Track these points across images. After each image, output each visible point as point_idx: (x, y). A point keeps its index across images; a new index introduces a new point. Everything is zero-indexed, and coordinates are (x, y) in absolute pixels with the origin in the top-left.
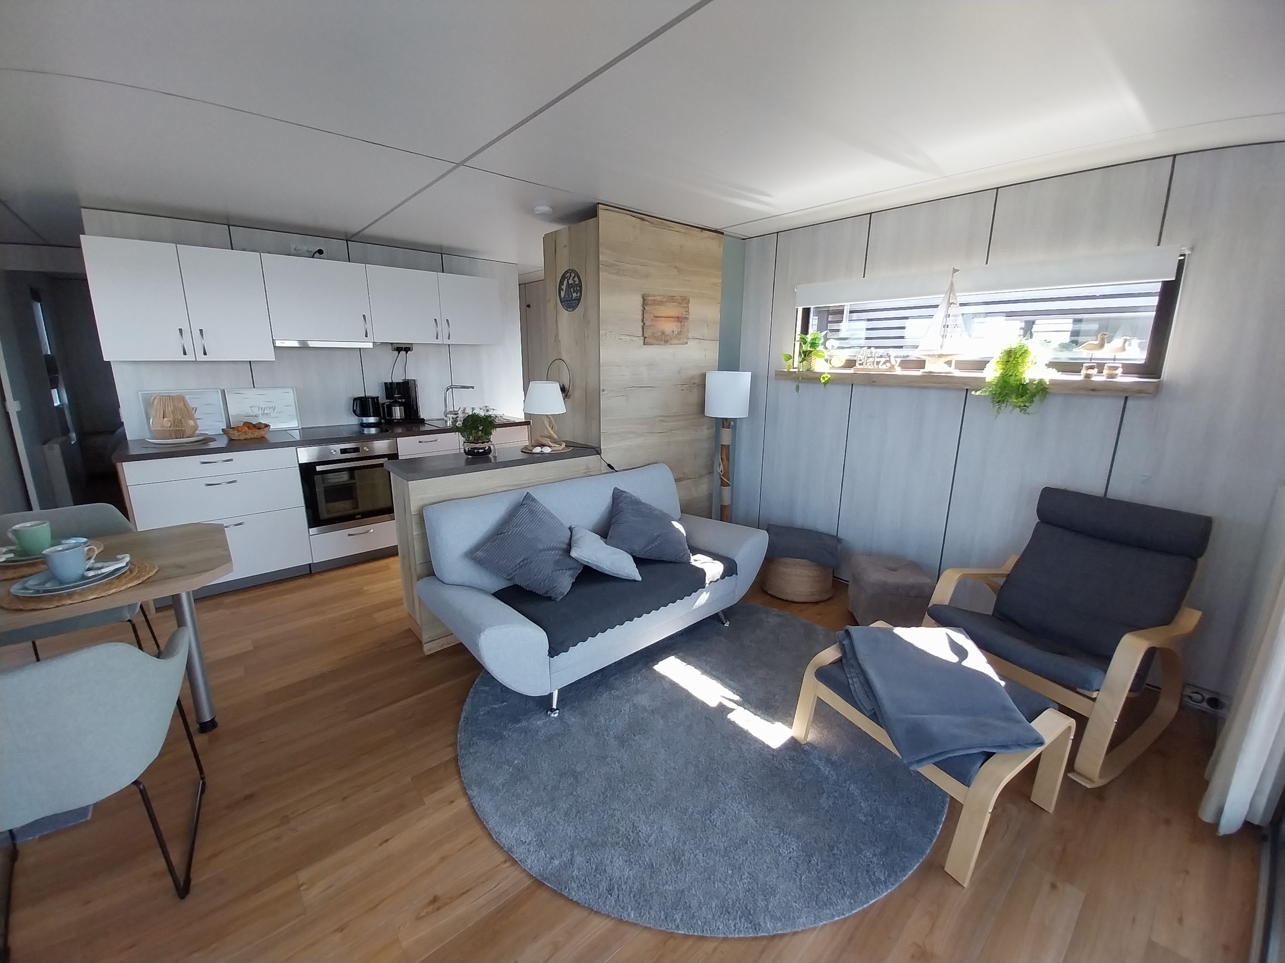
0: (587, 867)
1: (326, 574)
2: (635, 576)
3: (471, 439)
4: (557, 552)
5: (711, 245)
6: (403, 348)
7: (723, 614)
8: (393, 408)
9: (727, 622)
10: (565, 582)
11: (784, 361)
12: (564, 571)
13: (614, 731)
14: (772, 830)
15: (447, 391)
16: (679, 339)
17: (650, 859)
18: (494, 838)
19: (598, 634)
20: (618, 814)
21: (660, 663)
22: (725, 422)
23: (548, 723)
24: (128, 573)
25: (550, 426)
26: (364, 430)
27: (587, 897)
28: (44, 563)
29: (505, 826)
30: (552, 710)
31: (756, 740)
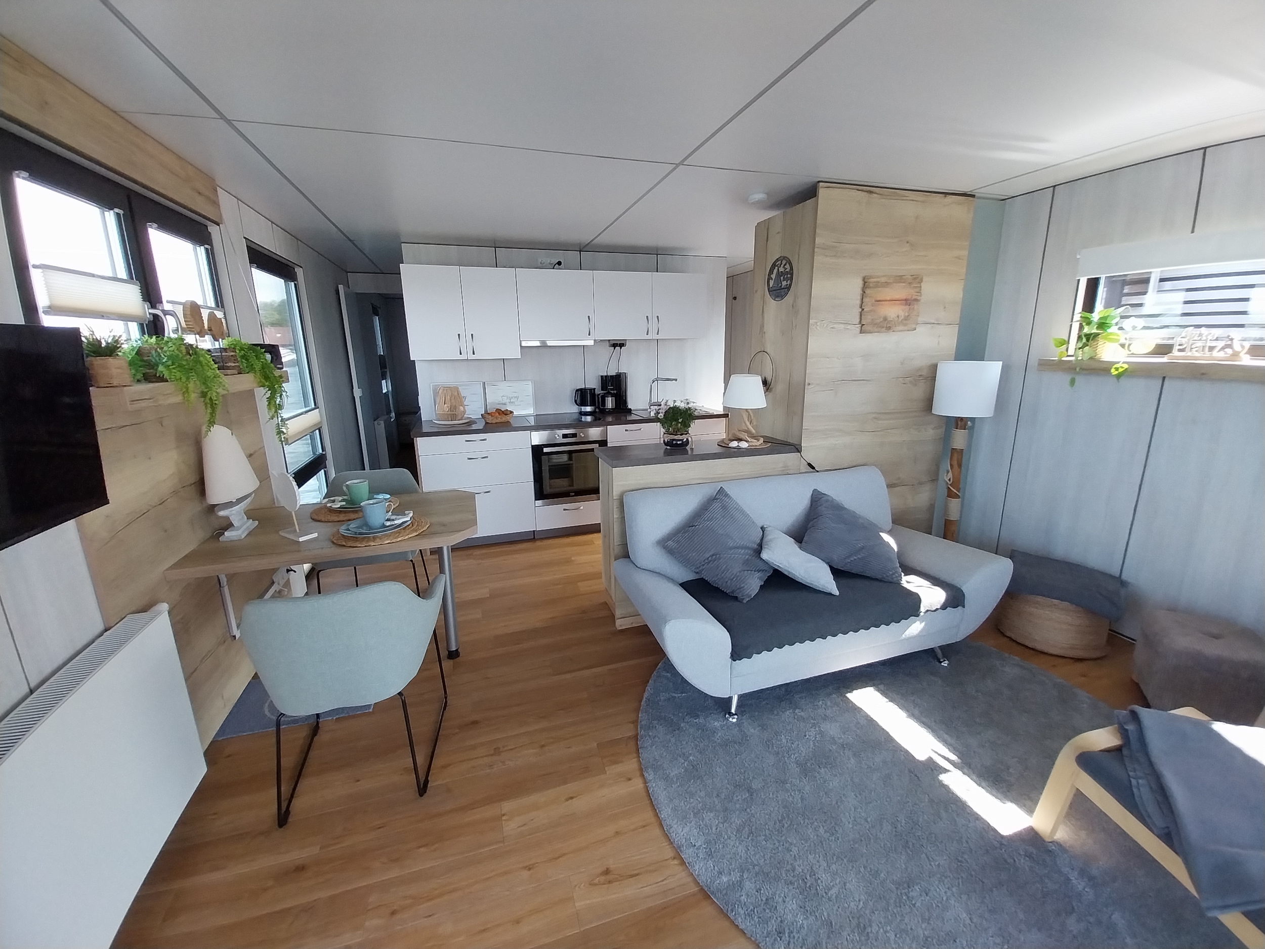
0: (756, 897)
1: (545, 541)
2: (831, 590)
3: (670, 430)
4: (746, 551)
5: (959, 211)
6: (618, 345)
7: (941, 650)
8: (606, 398)
9: (945, 661)
10: (753, 584)
11: (1054, 347)
12: (753, 572)
13: (796, 756)
14: (992, 937)
15: (653, 383)
16: (905, 325)
17: (828, 915)
18: (665, 830)
19: (784, 646)
20: (795, 850)
21: (855, 691)
22: (959, 423)
23: (726, 727)
24: (411, 525)
25: (748, 420)
26: (582, 418)
27: (754, 930)
28: (361, 511)
29: (676, 821)
30: (731, 714)
31: (978, 818)
